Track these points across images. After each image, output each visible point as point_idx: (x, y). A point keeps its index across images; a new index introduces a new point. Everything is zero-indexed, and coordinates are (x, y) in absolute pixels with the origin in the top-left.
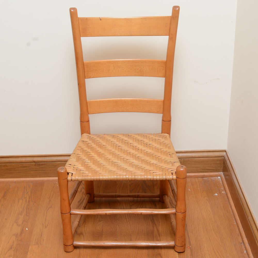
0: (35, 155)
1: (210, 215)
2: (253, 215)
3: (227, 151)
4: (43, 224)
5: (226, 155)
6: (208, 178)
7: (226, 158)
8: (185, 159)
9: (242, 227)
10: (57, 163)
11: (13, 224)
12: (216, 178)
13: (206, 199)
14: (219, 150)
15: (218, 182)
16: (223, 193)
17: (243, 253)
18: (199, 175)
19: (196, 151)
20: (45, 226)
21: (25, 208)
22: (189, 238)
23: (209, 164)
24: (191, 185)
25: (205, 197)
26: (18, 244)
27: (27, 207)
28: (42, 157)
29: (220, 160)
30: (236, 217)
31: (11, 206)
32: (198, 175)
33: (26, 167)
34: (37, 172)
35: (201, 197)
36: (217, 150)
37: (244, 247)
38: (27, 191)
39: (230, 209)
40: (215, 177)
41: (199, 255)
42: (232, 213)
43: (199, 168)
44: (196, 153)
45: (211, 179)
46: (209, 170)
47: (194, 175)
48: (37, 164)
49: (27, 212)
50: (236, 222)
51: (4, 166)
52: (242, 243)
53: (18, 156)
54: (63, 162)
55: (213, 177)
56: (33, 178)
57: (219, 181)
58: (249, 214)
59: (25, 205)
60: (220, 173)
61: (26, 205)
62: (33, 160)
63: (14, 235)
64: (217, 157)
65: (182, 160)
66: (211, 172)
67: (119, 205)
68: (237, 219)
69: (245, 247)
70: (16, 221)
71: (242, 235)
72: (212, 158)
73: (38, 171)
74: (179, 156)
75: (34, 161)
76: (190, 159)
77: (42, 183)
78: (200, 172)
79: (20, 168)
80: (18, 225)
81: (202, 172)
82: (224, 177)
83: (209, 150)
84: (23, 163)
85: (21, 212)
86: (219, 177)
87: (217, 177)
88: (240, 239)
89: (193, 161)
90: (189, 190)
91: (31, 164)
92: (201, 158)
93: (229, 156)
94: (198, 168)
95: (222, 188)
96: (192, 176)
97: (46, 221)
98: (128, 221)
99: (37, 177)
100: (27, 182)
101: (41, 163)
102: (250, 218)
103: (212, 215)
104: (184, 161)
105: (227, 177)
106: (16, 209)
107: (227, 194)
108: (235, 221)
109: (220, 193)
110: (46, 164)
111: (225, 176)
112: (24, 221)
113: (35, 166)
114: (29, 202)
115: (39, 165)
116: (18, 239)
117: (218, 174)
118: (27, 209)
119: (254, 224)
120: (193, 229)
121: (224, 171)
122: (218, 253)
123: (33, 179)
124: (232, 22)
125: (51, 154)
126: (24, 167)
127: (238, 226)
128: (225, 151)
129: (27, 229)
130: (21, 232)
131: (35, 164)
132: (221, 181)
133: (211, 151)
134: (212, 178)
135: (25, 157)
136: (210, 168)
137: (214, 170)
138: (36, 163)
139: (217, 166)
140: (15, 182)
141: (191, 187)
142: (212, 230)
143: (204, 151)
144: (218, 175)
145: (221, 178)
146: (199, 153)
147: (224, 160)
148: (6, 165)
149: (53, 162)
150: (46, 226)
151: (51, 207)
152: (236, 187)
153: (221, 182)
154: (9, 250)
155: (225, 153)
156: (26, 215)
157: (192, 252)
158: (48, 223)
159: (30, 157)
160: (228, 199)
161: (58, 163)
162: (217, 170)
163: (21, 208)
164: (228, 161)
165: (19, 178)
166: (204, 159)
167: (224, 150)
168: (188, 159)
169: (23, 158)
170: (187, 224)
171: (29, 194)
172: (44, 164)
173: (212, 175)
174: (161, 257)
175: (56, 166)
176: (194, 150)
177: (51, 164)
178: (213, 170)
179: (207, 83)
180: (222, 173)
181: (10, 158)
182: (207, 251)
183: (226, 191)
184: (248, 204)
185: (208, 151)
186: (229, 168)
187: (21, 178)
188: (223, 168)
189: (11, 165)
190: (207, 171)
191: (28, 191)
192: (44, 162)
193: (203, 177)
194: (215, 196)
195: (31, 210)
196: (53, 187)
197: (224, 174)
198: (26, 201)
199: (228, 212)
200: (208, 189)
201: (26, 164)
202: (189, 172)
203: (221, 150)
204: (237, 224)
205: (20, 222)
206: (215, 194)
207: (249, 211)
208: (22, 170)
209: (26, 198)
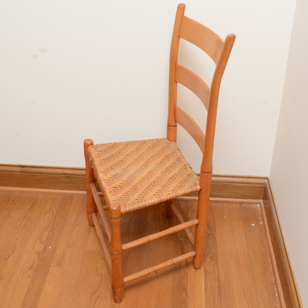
0: (66, 168)
1: (243, 248)
2: (289, 257)
3: (269, 179)
4: (67, 243)
5: (268, 183)
6: (246, 204)
7: (268, 186)
8: (223, 183)
9: (276, 265)
11: (36, 241)
12: (255, 206)
13: (242, 229)
14: (261, 177)
15: (256, 211)
16: (260, 224)
17: (274, 296)
18: (237, 201)
19: (236, 176)
22: (219, 273)
23: (248, 191)
25: (241, 226)
26: (39, 264)
27: (53, 223)
28: (73, 170)
29: (261, 188)
30: (271, 254)
31: (37, 219)
32: (236, 201)
34: (67, 184)
35: (236, 227)
36: (259, 177)
37: (276, 289)
39: (266, 243)
41: (227, 294)
42: (268, 249)
43: (238, 194)
44: (236, 178)
45: (250, 206)
46: (248, 196)
47: (231, 201)
48: (68, 176)
49: (52, 227)
50: (271, 259)
51: (33, 176)
52: (275, 284)
53: (49, 167)
55: (252, 205)
56: (63, 190)
57: (258, 209)
58: (285, 255)
60: (260, 200)
61: (52, 220)
62: (63, 172)
63: (36, 253)
64: (258, 184)
65: (220, 184)
66: (250, 199)
68: (272, 256)
69: (278, 290)
70: (40, 237)
71: (276, 275)
72: (252, 185)
73: (69, 184)
74: (218, 180)
75: (65, 174)
77: (72, 197)
78: (238, 198)
79: (50, 179)
80: (41, 242)
81: (240, 198)
82: (263, 205)
83: (250, 176)
84: (53, 174)
85: (47, 228)
86: (258, 205)
88: (273, 279)
89: (232, 186)
90: (225, 217)
91: (61, 176)
92: (240, 184)
93: (271, 185)
94: (236, 193)
95: (261, 218)
96: (229, 201)
97: (70, 239)
98: (156, 248)
99: (68, 190)
100: (57, 194)
101: (72, 176)
102: (285, 259)
103: (246, 249)
104: (222, 186)
105: (266, 205)
106: (42, 224)
107: (264, 226)
108: (270, 258)
109: (257, 223)
110: (77, 177)
111: (265, 204)
112: (48, 238)
113: (65, 178)
114: (56, 216)
115: (70, 178)
116: (39, 258)
117: (258, 201)
118: (52, 225)
119: (289, 268)
120: (224, 264)
121: (264, 199)
122: (248, 293)
123: (63, 192)
124: (286, 42)
126: (54, 178)
127: (272, 264)
128: (268, 178)
129: (50, 247)
130: (44, 251)
131: (66, 176)
133: (252, 177)
134: (251, 206)
135: (55, 169)
136: (250, 195)
139: (257, 194)
140: (45, 193)
141: (228, 213)
142: (245, 266)
143: (245, 176)
146: (239, 178)
147: (265, 187)
148: (35, 175)
150: (70, 246)
151: (78, 225)
153: (260, 210)
154: (29, 270)
155: (267, 181)
156: (51, 231)
157: (219, 290)
158: (73, 242)
160: (265, 231)
162: (256, 197)
163: (47, 223)
164: (269, 190)
165: (49, 189)
166: (243, 185)
167: (266, 177)
168: (226, 183)
169: (53, 169)
171: (57, 208)
172: (75, 177)
173: (251, 202)
174: (186, 292)
176: (234, 175)
178: (253, 197)
179: (253, 106)
180: (262, 200)
181: (40, 168)
182: (236, 291)
183: (263, 222)
184: (285, 244)
187: (50, 189)
188: (263, 196)
189: (41, 175)
190: (246, 197)
191: (56, 204)
192: (75, 175)
193: (241, 203)
194: (252, 226)
195: (57, 226)
196: (83, 202)
197: (263, 202)
198: (53, 215)
199: (263, 247)
200: (245, 218)
201: (56, 176)
202: (227, 197)
203: (262, 177)
204: (272, 261)
205: (44, 239)
206: (252, 224)
207: (285, 252)
208: (52, 182)
209: (54, 211)
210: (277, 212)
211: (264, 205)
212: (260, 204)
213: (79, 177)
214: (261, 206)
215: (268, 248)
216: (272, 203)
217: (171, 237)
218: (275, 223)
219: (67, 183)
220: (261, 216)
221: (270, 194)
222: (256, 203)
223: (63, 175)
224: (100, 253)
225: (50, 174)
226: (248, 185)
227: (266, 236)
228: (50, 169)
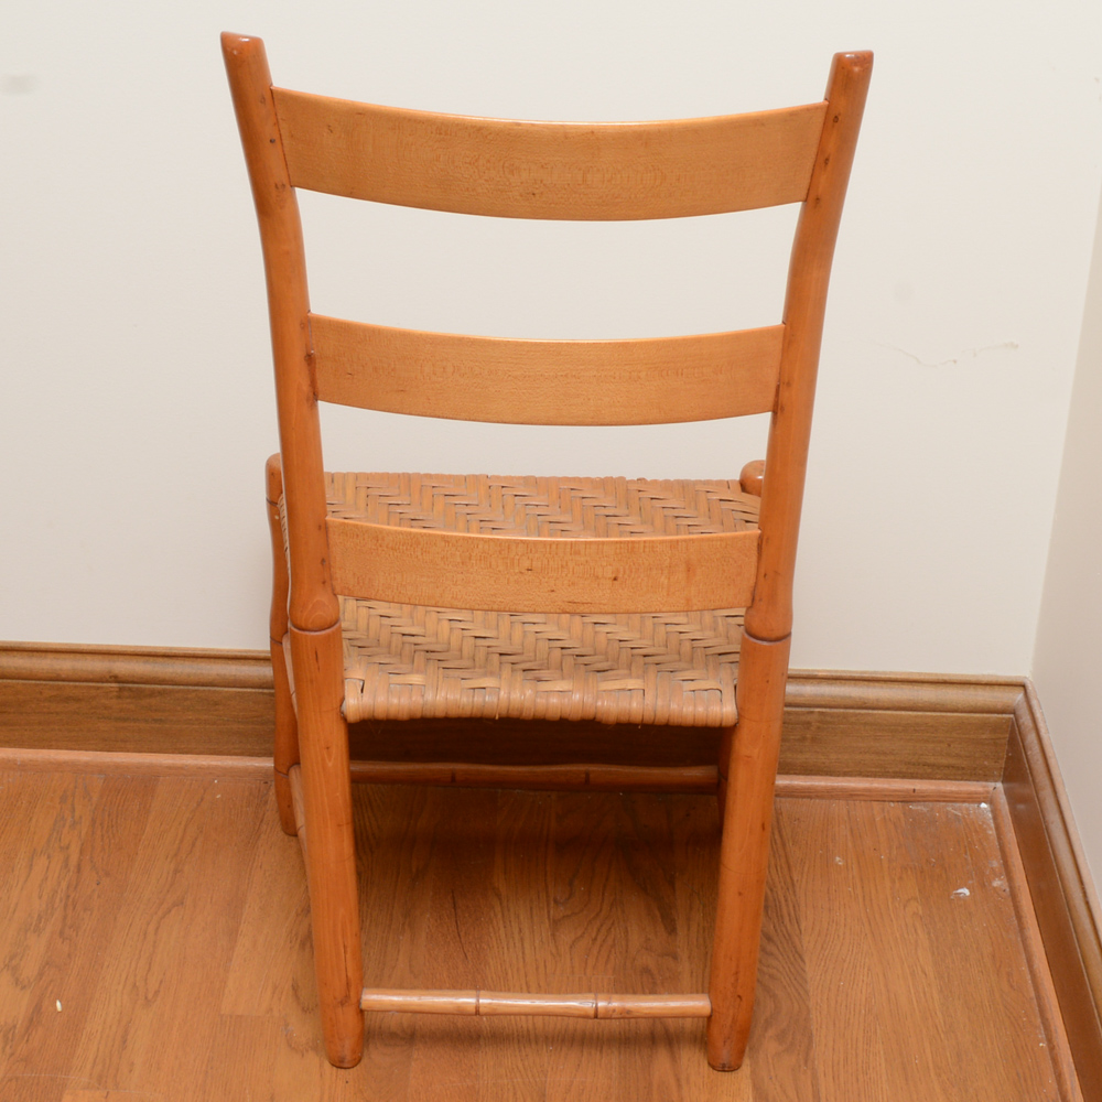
0: (120, 649)
1: (924, 993)
3: (1030, 688)
4: (135, 985)
5: (1025, 705)
6: (930, 804)
7: (1026, 720)
8: (828, 710)
9: (1073, 1066)
10: (220, 692)
12: (967, 809)
13: (914, 913)
14: (994, 680)
15: (976, 831)
16: (994, 888)
18: (888, 790)
19: (883, 676)
20: (146, 998)
21: (58, 900)
23: (940, 742)
24: (849, 838)
25: (909, 900)
26: (10, 1080)
27: (68, 897)
28: (151, 659)
29: (996, 728)
30: (1049, 1016)
32: (883, 790)
33: (78, 700)
34: (126, 724)
35: (890, 901)
36: (985, 680)
38: (73, 817)
39: (1025, 968)
40: (966, 805)
42: (1033, 994)
43: (892, 757)
44: (884, 685)
45: (947, 812)
46: (939, 767)
47: (864, 790)
48: (130, 689)
49: (65, 918)
50: (1049, 1040)
53: (43, 647)
54: (249, 690)
55: (958, 805)
56: (105, 753)
57: (983, 822)
59: (59, 883)
60: (991, 785)
61: (64, 885)
62: (110, 672)
64: (982, 712)
65: (812, 712)
66: (946, 778)
67: (500, 916)
68: (1053, 1028)
70: (11, 959)
72: (955, 714)
73: (132, 724)
74: (802, 696)
75: (116, 677)
76: (851, 711)
77: (147, 782)
78: (894, 777)
79: (46, 704)
80: (17, 981)
81: (904, 777)
82: (1007, 807)
83: (946, 678)
84: (63, 680)
85: (40, 917)
86: (983, 805)
87: (973, 802)
89: (865, 724)
90: (838, 859)
91: (98, 688)
92: (903, 713)
93: (1038, 715)
94: (885, 754)
95: (996, 864)
96: (854, 790)
97: (150, 968)
99: (128, 751)
100: (78, 769)
101: (147, 686)
103: (936, 996)
104: (821, 722)
105: (1021, 807)
106: (17, 904)
107: (1014, 896)
108: (1042, 1036)
109: (982, 884)
110: (171, 691)
111: (1013, 799)
112: (47, 964)
113: (119, 697)
114: (79, 869)
115: (139, 694)
116: (12, 1055)
117: (980, 789)
118: (66, 907)
120: (842, 1063)
121: (1007, 778)
123: (108, 760)
124: (1097, 80)
125: (195, 649)
126: (68, 699)
127: (1055, 1061)
128: (1023, 686)
129: (58, 1004)
130: (31, 1020)
131: (120, 689)
132: (992, 825)
133: (954, 679)
134: (949, 809)
135: (72, 656)
136: (944, 761)
137: (963, 768)
138: (121, 685)
139: (978, 755)
140: (23, 767)
141: (850, 844)
143: (922, 677)
144: (980, 793)
145: (992, 811)
146: (896, 686)
147: (1013, 725)
149: (203, 685)
150: (150, 996)
151: (180, 903)
153: (991, 829)
155: (1019, 696)
156: (61, 933)
158: (161, 982)
159: (96, 657)
160: (1019, 917)
161: (226, 689)
162: (975, 769)
163: (40, 898)
164: (1031, 738)
165: (43, 748)
166: (916, 717)
167: (1014, 681)
168: (842, 710)
169: (63, 656)
170: (814, 1032)
171: (83, 832)
172: (161, 693)
173: (952, 792)
175: (216, 704)
176: (875, 672)
177: (194, 694)
178: (958, 768)
179: (955, 362)
180: (999, 785)
183: (1010, 879)
185: (941, 678)
186: (1035, 773)
187: (50, 747)
188: (1006, 763)
189: (6, 687)
190: (929, 771)
191: (77, 814)
192: (162, 682)
193: (907, 799)
194: (960, 898)
195: (85, 911)
196: (198, 805)
197: (1007, 792)
198: (66, 866)
199: (1012, 986)
200: (928, 861)
201: (76, 687)
202: (845, 774)
203: (1001, 680)
204: (1052, 1048)
205: (30, 969)
206: (960, 891)
208: (57, 713)
209: (67, 848)
210: (1071, 830)
211: (1009, 803)
212: (991, 801)
213: (178, 691)
214: (995, 811)
215: (1031, 989)
216: (1047, 793)
217: (599, 953)
218: (1062, 879)
219: (125, 720)
220: (999, 853)
221: (1034, 752)
222: (974, 799)
223: (107, 682)
224: (287, 1025)
225: (51, 680)
226: (938, 714)
227: (1024, 940)
228: (50, 656)
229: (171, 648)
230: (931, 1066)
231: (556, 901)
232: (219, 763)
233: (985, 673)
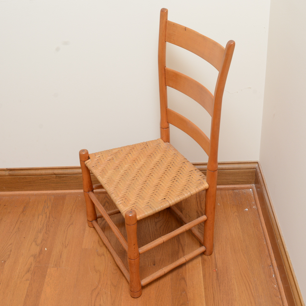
0: (55, 167)
1: (238, 233)
2: (282, 238)
3: (259, 163)
4: (63, 243)
5: (258, 167)
6: (239, 190)
7: (258, 170)
9: (271, 247)
11: (31, 244)
12: (247, 191)
13: (236, 215)
14: (251, 162)
15: (249, 195)
16: (253, 208)
17: (271, 277)
18: (229, 188)
19: (226, 162)
21: (45, 225)
22: (216, 260)
23: (240, 176)
25: (234, 212)
26: (36, 267)
27: (47, 224)
28: (63, 169)
29: (252, 172)
30: (266, 236)
31: (30, 222)
33: (47, 179)
34: (58, 184)
35: (230, 212)
36: (249, 162)
37: (272, 270)
39: (260, 226)
41: (225, 280)
42: (262, 232)
43: (230, 180)
45: (243, 192)
46: (240, 182)
47: (224, 188)
48: (58, 176)
49: (46, 229)
50: (266, 242)
51: (23, 178)
52: (271, 265)
53: (38, 168)
55: (245, 190)
56: (54, 191)
57: (251, 193)
58: (278, 236)
59: (45, 221)
60: (252, 185)
61: (46, 221)
62: (53, 173)
63: (33, 256)
64: (249, 169)
66: (242, 184)
67: (144, 222)
68: (267, 239)
69: (274, 271)
70: (35, 239)
71: (271, 257)
72: (243, 170)
73: (60, 184)
75: (55, 174)
76: (220, 171)
77: (64, 197)
78: (230, 185)
79: (40, 181)
80: (36, 244)
81: (232, 184)
82: (256, 190)
83: (240, 162)
84: (43, 175)
85: (41, 229)
86: (251, 190)
88: (269, 261)
90: (218, 204)
91: (51, 176)
92: (231, 170)
93: (261, 169)
94: (228, 180)
95: (254, 203)
96: (222, 188)
97: (66, 239)
99: (59, 190)
100: (48, 195)
101: (62, 175)
102: (279, 241)
103: (241, 234)
105: (258, 189)
106: (35, 227)
107: (258, 210)
108: (265, 241)
109: (251, 208)
110: (68, 176)
111: (257, 188)
112: (43, 240)
113: (56, 178)
114: (49, 218)
115: (60, 177)
116: (36, 261)
117: (250, 186)
119: (283, 249)
120: (220, 250)
121: (255, 183)
122: (245, 277)
126: (44, 179)
127: (268, 247)
128: (258, 163)
129: (46, 249)
130: (40, 253)
131: (56, 176)
133: (242, 162)
134: (243, 191)
136: (241, 180)
137: (245, 182)
139: (248, 178)
140: (36, 195)
141: (221, 200)
142: (241, 251)
143: (235, 162)
145: (252, 191)
146: (229, 164)
147: (256, 172)
148: (25, 177)
149: (75, 174)
150: (66, 246)
151: (72, 224)
152: (266, 204)
153: (252, 195)
154: (26, 273)
155: (257, 165)
156: (46, 233)
157: (217, 276)
158: (69, 242)
159: (50, 170)
160: (259, 214)
162: (248, 182)
163: (41, 225)
164: (260, 174)
165: (40, 190)
166: (234, 171)
167: (256, 162)
169: (43, 170)
170: (214, 244)
171: (50, 209)
172: (65, 177)
173: (243, 187)
174: (185, 281)
177: (73, 177)
179: (237, 92)
180: (254, 185)
181: (29, 170)
182: (234, 275)
183: (257, 206)
184: (278, 225)
185: (239, 162)
187: (41, 190)
188: (255, 180)
189: (30, 177)
190: (238, 183)
191: (48, 205)
192: (65, 174)
193: (233, 189)
194: (246, 211)
195: (51, 227)
196: (75, 201)
198: (46, 217)
199: (258, 230)
200: (239, 203)
201: (46, 177)
203: (253, 162)
204: (267, 244)
205: (39, 241)
206: (246, 209)
207: (278, 233)
208: (42, 183)
209: (46, 213)
210: (269, 195)
212: (252, 188)
213: (69, 176)
214: (253, 191)
216: (263, 187)
218: (267, 206)
219: (58, 183)
220: (254, 200)
221: (260, 177)
222: (248, 188)
223: (53, 175)
224: (97, 250)
225: (40, 175)
226: (239, 170)
227: (260, 220)
228: (40, 170)
229: (67, 167)
230: (240, 249)
231: (156, 218)
232: (80, 191)
233: (249, 160)
